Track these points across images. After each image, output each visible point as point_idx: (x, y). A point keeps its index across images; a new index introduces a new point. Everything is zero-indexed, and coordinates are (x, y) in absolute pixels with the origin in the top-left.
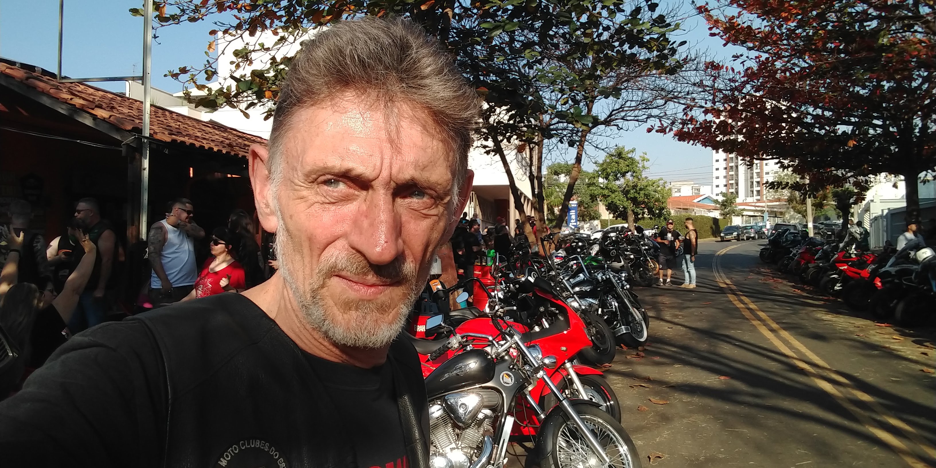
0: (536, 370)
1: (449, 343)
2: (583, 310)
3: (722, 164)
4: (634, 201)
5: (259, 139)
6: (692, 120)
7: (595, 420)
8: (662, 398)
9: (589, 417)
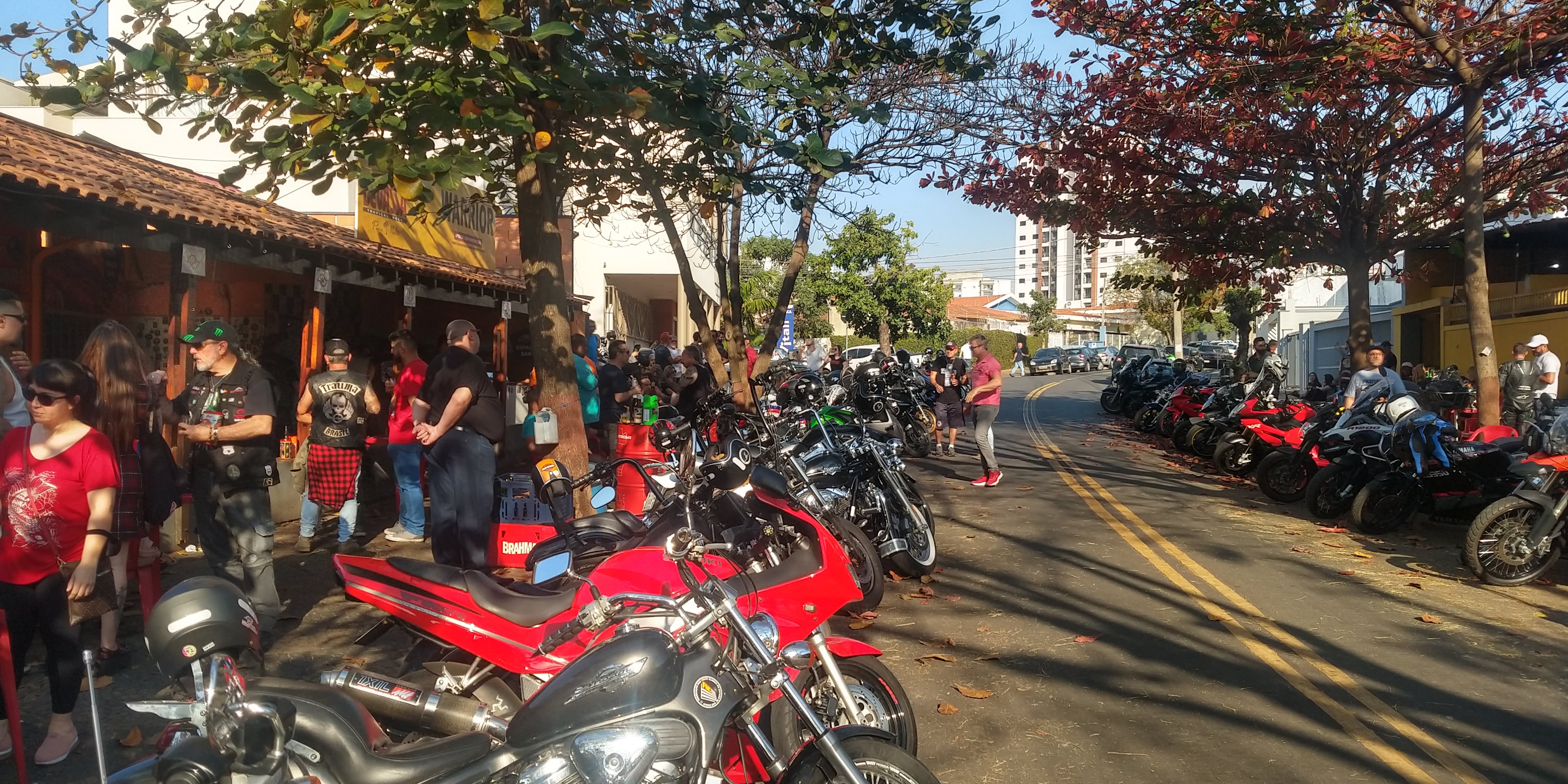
0: (770, 671)
1: (584, 616)
2: (826, 512)
3: (1031, 244)
4: (891, 305)
5: (187, 175)
6: (997, 166)
7: (883, 769)
8: (980, 685)
9: (873, 763)
